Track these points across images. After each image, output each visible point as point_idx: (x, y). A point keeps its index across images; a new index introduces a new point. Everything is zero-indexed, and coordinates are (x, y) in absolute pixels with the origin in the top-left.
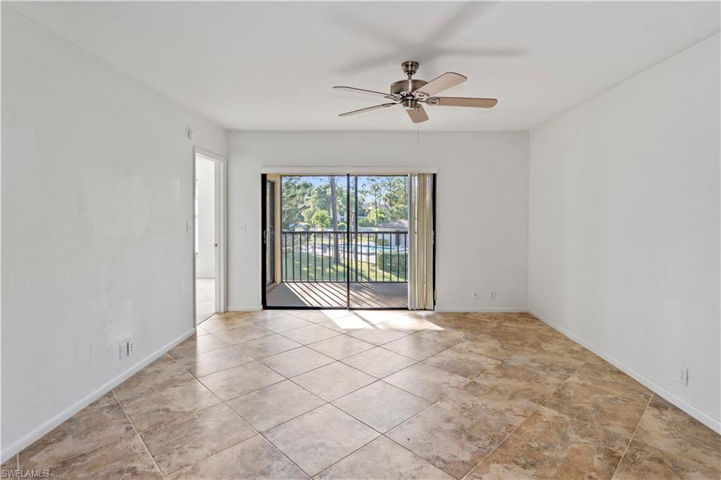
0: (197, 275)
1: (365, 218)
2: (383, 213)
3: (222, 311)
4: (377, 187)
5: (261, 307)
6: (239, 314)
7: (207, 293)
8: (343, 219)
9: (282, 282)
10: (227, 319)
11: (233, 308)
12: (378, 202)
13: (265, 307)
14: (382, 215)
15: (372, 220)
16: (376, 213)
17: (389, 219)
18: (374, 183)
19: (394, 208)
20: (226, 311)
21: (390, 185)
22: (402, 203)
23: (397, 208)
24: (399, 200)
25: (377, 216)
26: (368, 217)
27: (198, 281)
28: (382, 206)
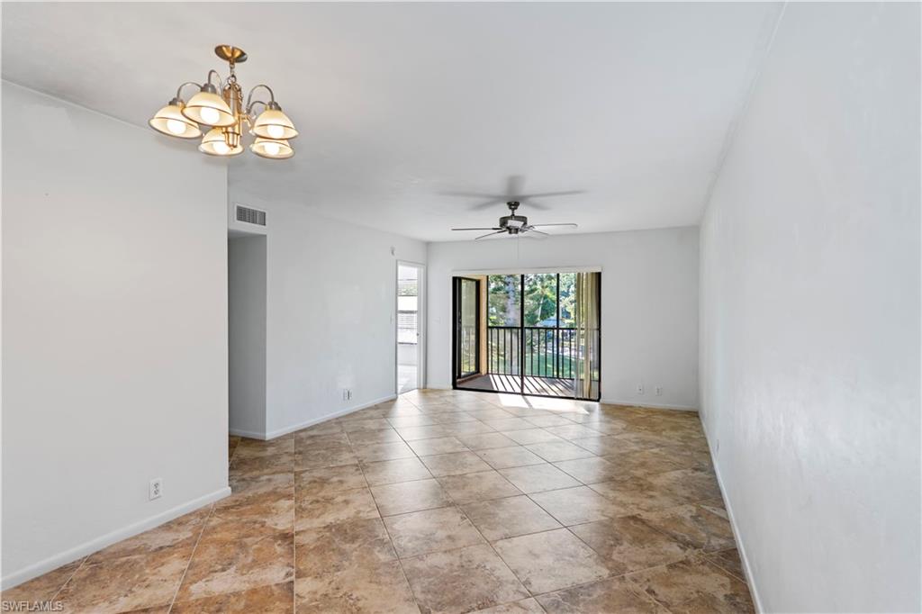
0: (399, 362)
3: (422, 387)
5: (451, 387)
6: (433, 391)
7: (409, 374)
9: (488, 373)
10: (424, 392)
11: (429, 386)
13: (455, 387)
20: (425, 388)
27: (399, 367)
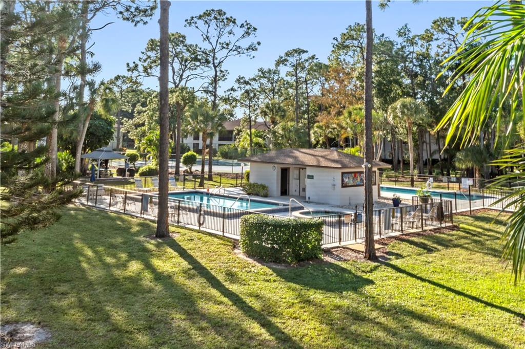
1: (232, 143)
2: (261, 137)
4: (252, 95)
8: (198, 144)
12: (253, 118)
14: (260, 140)
15: (243, 147)
16: (250, 136)
17: (271, 146)
18: (248, 87)
19: (279, 129)
21: (273, 90)
22: (292, 120)
23: (284, 129)
24: (288, 114)
25: (251, 140)
26: (236, 143)
28: (261, 124)
